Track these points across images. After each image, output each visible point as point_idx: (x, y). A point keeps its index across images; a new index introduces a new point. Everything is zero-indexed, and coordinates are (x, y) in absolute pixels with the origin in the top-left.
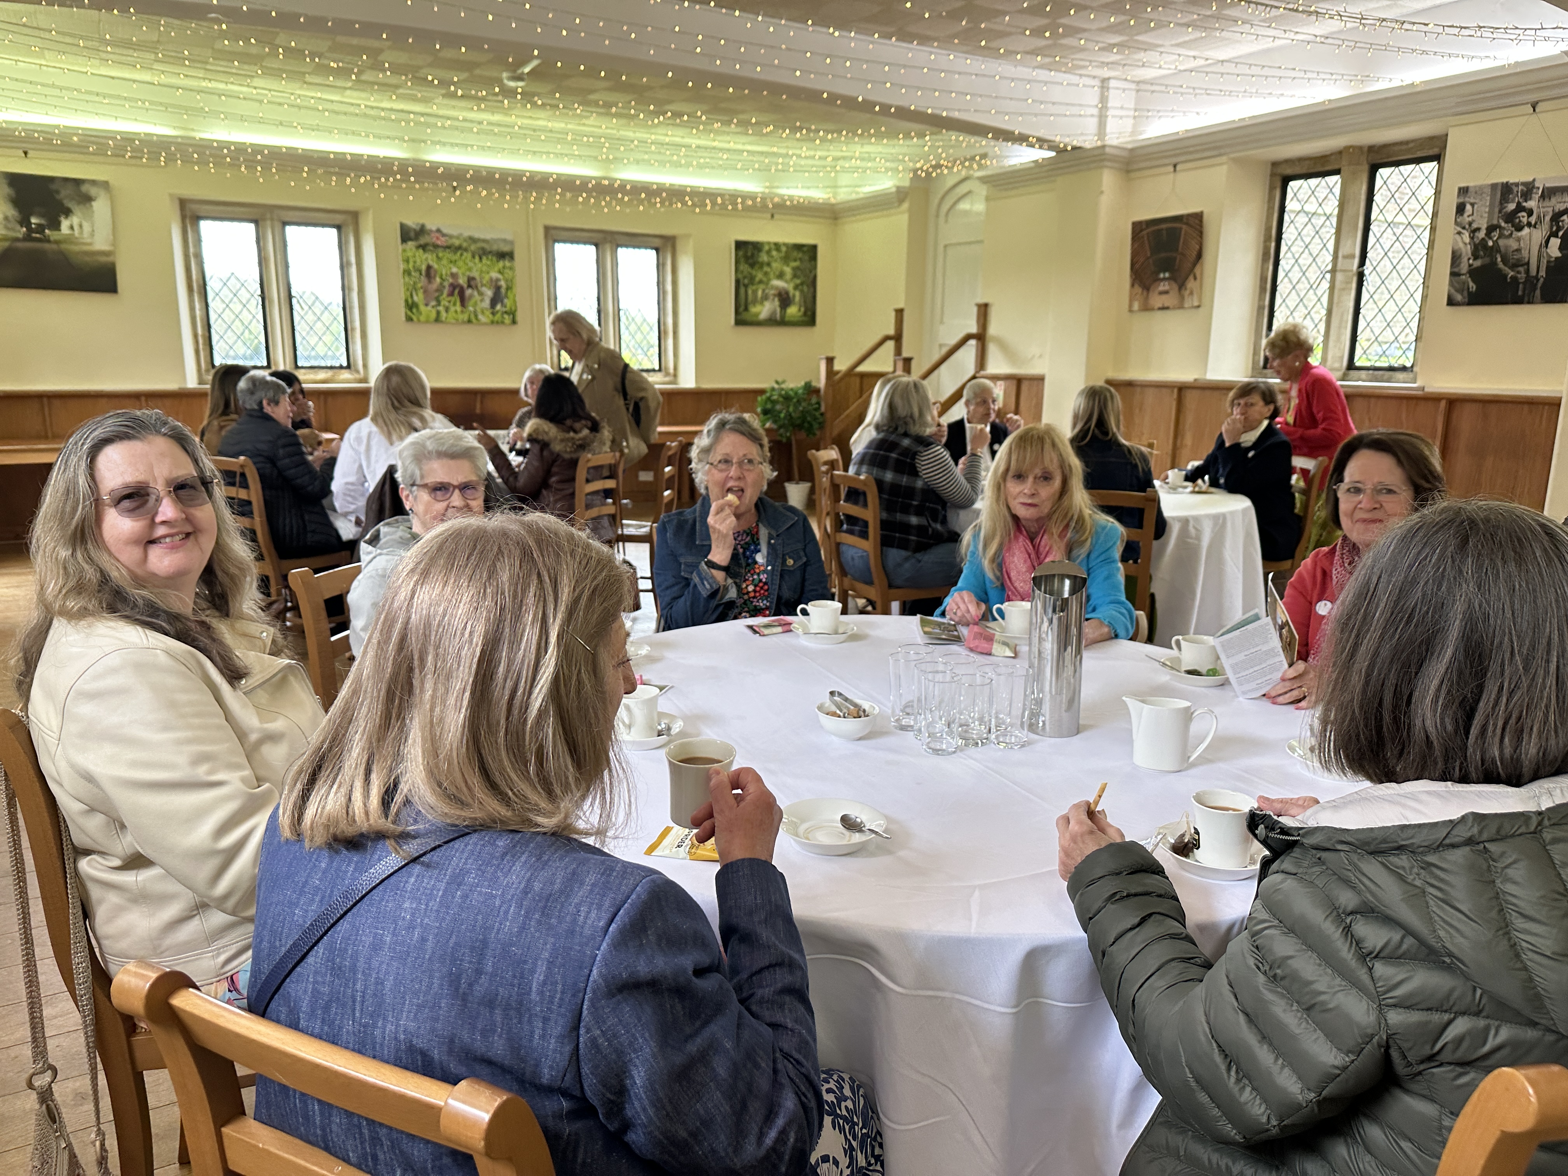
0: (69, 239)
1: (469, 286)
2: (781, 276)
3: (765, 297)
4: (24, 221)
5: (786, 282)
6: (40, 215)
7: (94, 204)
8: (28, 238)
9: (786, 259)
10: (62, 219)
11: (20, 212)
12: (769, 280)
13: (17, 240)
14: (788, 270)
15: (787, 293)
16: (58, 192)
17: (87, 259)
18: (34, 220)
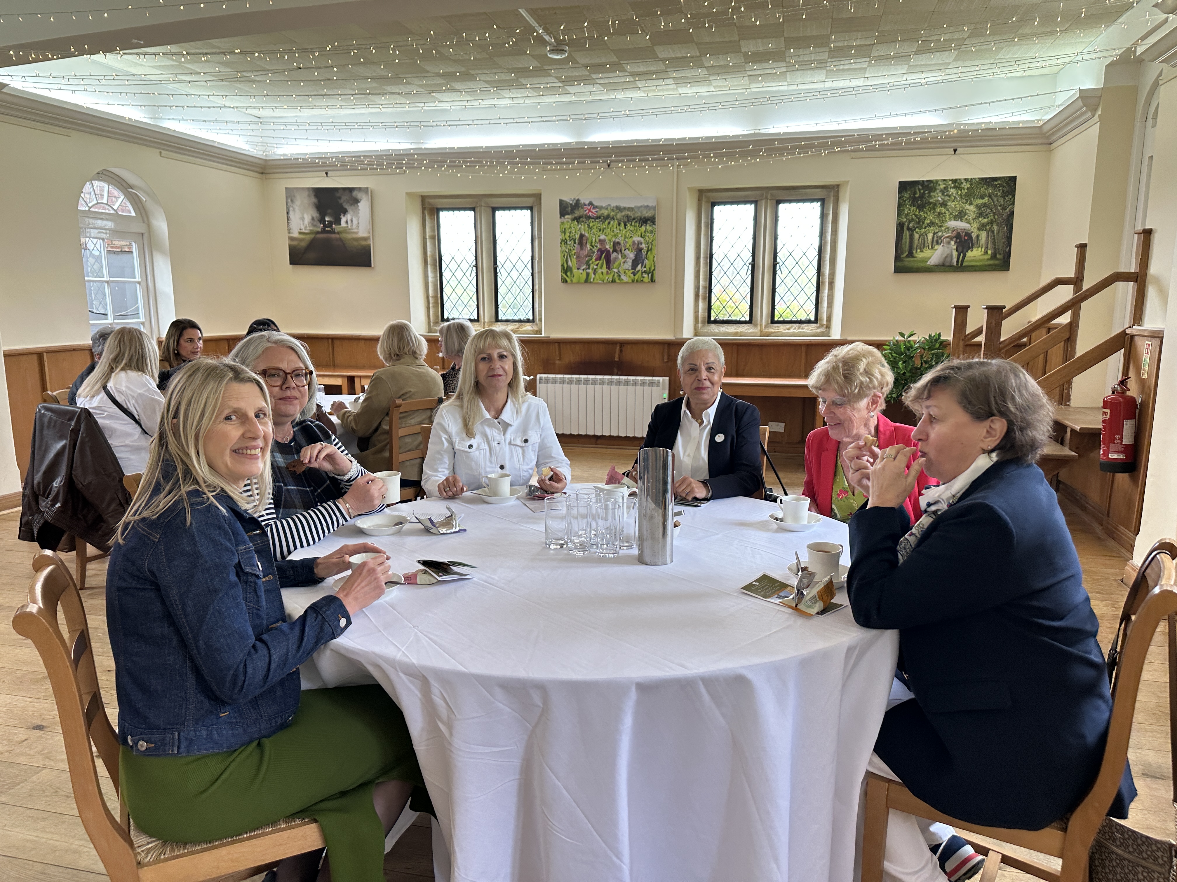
0: (346, 231)
1: (615, 250)
2: (961, 215)
3: (937, 241)
4: (322, 220)
5: (968, 222)
6: (330, 215)
7: (359, 204)
8: (324, 231)
9: (969, 197)
10: (342, 217)
11: (320, 214)
12: (943, 222)
13: (318, 233)
14: (971, 209)
15: (969, 235)
16: (340, 198)
17: (355, 243)
18: (327, 219)
